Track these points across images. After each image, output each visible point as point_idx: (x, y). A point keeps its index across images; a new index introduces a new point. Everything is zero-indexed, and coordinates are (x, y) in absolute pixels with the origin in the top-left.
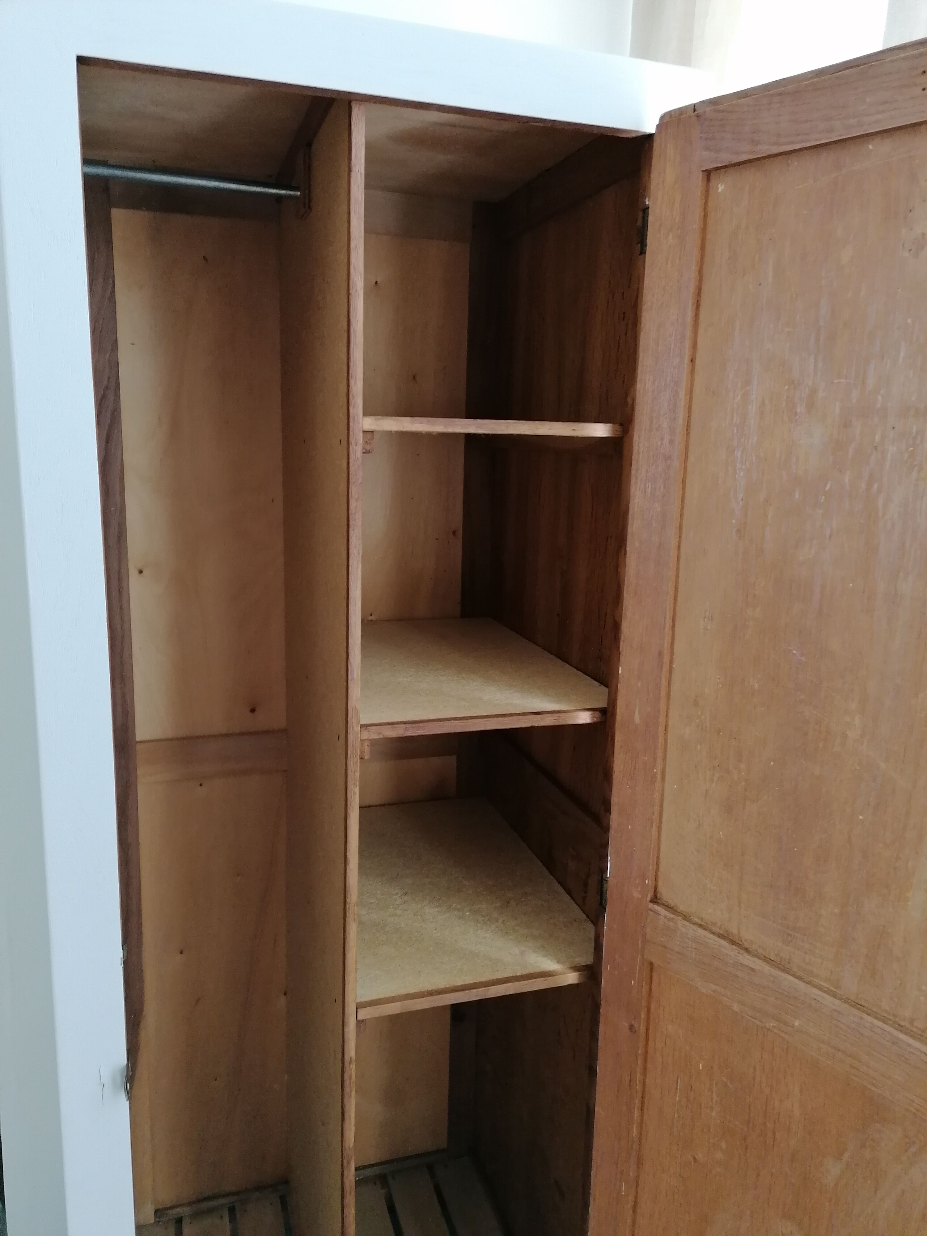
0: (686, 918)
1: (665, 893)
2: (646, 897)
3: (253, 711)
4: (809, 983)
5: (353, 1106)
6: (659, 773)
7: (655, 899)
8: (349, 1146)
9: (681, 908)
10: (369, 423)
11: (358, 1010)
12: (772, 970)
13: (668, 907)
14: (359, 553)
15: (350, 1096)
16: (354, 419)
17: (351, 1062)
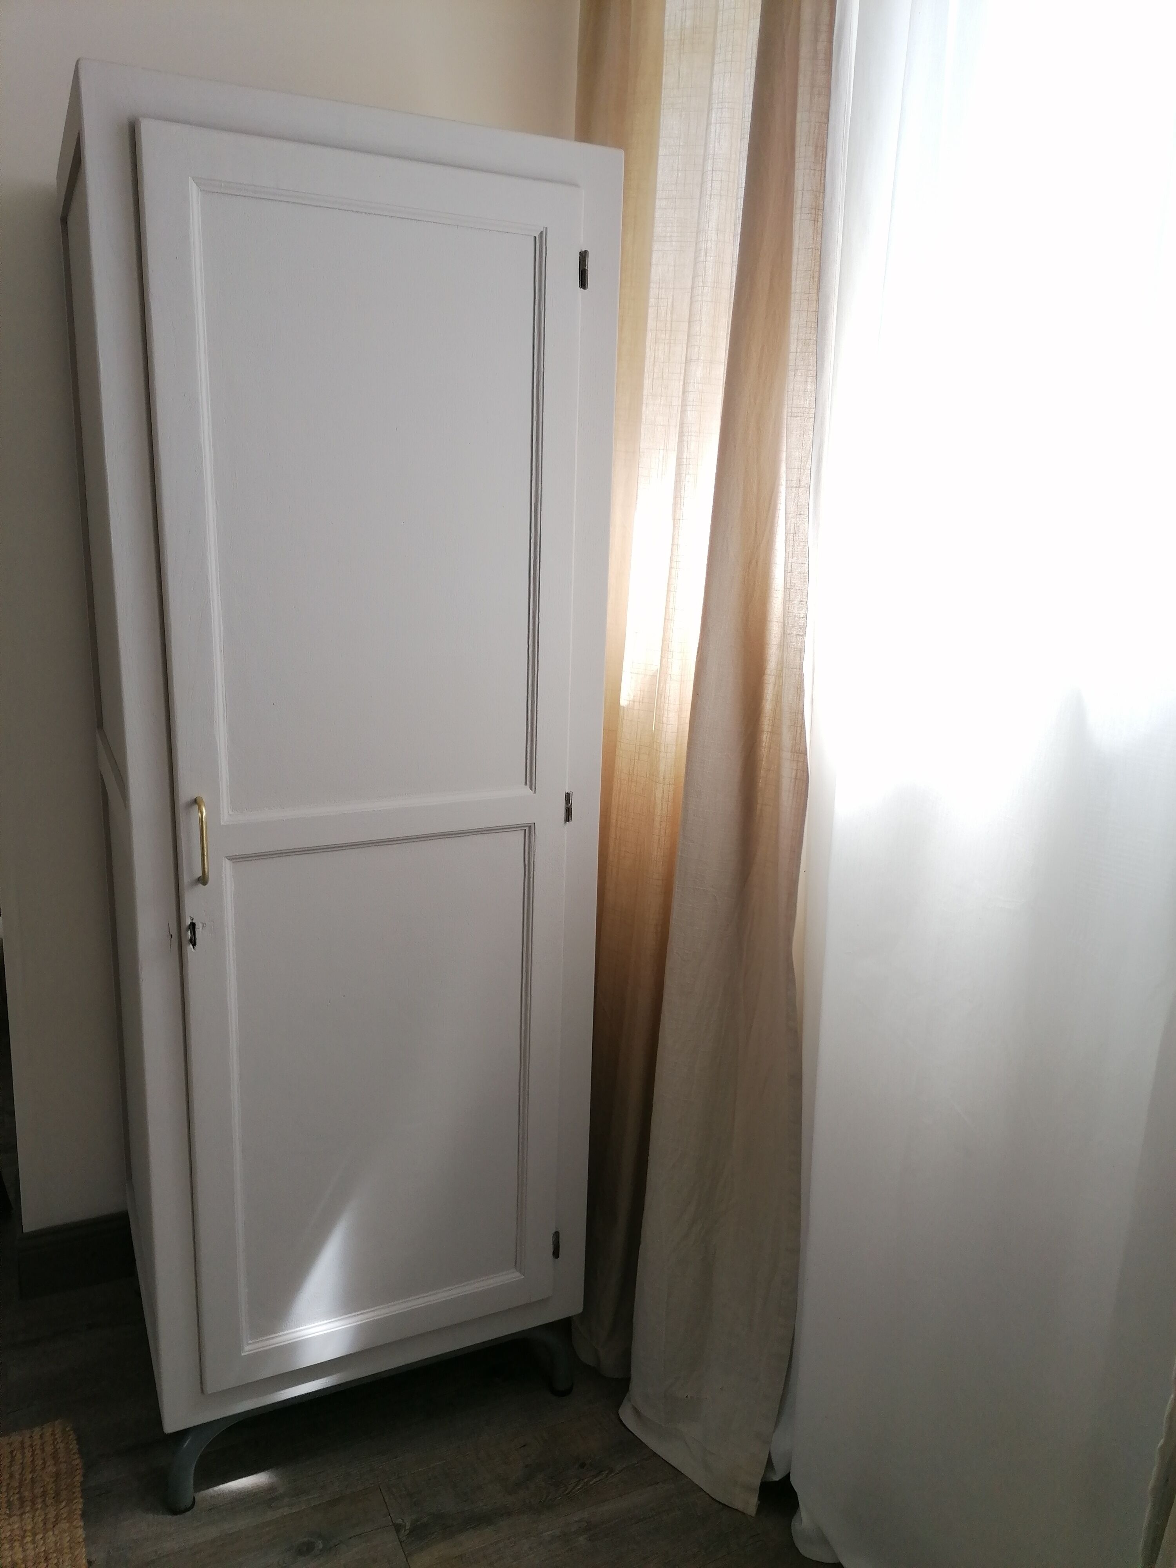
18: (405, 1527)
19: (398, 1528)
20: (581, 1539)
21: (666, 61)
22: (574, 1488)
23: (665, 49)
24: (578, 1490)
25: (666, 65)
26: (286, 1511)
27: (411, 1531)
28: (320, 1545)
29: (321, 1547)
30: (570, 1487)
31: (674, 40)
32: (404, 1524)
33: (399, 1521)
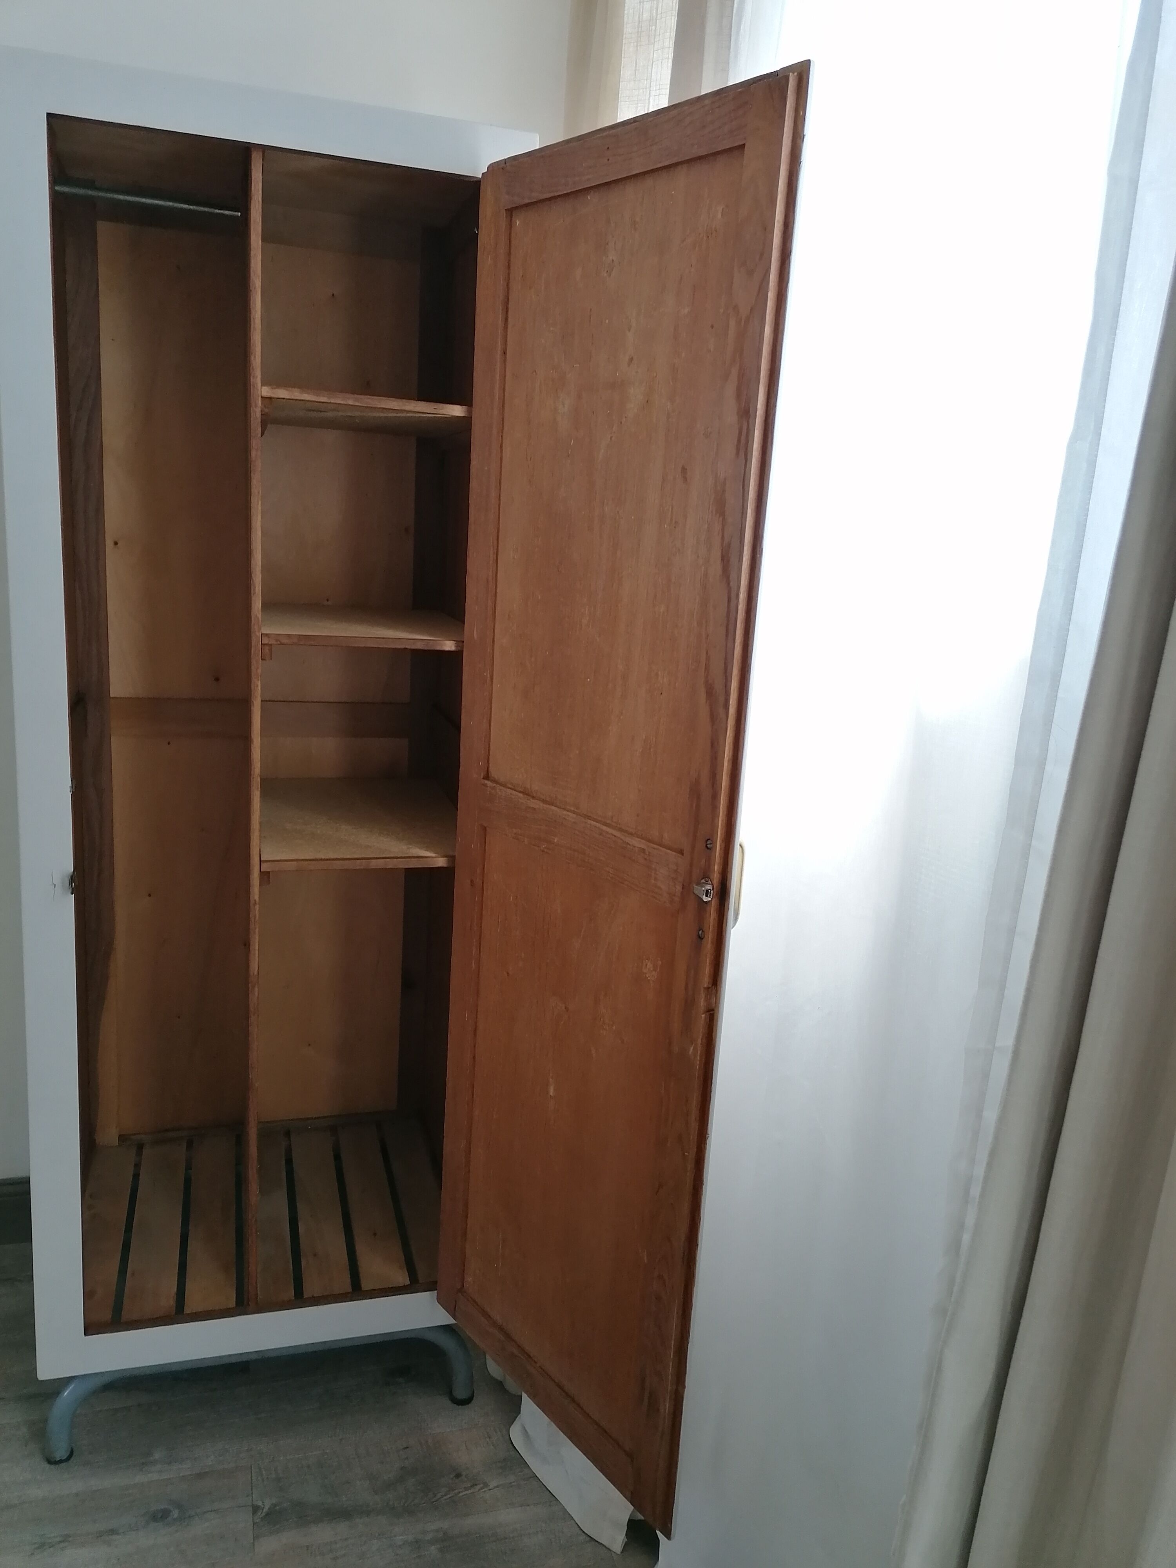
0: (504, 785)
1: (493, 772)
2: (480, 776)
3: (217, 679)
4: (564, 809)
5: (257, 941)
6: (488, 676)
7: (487, 777)
8: (254, 974)
9: (502, 780)
10: (266, 391)
11: (262, 863)
12: (544, 805)
13: (495, 781)
14: (259, 493)
15: (255, 933)
16: (254, 386)
17: (255, 903)
18: (263, 1509)
19: (255, 1509)
20: (433, 1549)
21: (624, 54)
22: (442, 1496)
23: (624, 43)
24: (446, 1499)
25: (624, 58)
26: (155, 1477)
27: (268, 1514)
28: (176, 1514)
29: (176, 1516)
30: (439, 1495)
31: (632, 33)
32: (263, 1506)
33: (260, 1503)
